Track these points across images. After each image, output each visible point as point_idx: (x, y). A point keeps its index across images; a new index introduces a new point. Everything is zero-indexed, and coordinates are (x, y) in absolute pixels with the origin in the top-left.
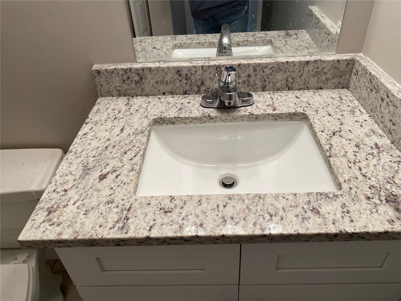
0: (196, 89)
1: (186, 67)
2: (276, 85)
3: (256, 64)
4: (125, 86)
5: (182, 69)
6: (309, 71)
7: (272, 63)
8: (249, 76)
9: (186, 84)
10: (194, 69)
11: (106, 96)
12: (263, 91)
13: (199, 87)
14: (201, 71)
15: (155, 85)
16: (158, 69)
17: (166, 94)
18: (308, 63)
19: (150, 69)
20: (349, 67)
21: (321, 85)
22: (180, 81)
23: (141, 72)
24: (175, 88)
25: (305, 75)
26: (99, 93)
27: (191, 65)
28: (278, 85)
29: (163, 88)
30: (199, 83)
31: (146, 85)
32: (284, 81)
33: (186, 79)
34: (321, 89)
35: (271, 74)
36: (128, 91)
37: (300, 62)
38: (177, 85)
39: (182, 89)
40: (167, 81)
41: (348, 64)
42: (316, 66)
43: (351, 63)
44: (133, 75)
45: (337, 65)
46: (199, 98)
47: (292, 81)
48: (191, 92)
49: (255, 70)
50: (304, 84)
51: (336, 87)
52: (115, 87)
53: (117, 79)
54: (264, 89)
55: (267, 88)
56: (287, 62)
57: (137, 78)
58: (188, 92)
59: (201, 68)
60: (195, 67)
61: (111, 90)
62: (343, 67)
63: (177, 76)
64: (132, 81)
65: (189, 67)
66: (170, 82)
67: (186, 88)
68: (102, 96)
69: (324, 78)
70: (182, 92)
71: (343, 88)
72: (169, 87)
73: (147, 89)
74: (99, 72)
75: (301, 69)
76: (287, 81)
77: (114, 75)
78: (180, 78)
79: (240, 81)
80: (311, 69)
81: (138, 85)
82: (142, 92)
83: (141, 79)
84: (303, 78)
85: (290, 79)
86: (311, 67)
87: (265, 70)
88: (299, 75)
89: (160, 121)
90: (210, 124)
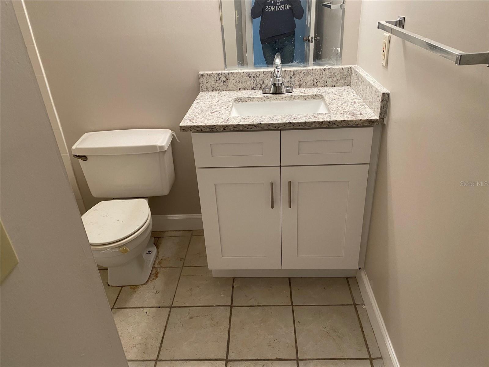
0: (259, 86)
1: (254, 72)
2: (307, 84)
3: (294, 70)
4: (217, 84)
5: (252, 73)
6: (326, 75)
7: (304, 70)
8: (291, 78)
9: (254, 83)
10: (258, 74)
11: (205, 91)
12: (300, 87)
13: (261, 85)
14: (263, 74)
15: (235, 84)
16: (237, 73)
17: (241, 89)
18: (325, 70)
19: (233, 73)
20: (349, 72)
21: (334, 84)
22: (250, 81)
23: (227, 75)
24: (246, 86)
25: (324, 77)
26: (201, 89)
27: (256, 71)
28: (309, 84)
29: (239, 85)
30: (261, 82)
31: (229, 84)
32: (312, 81)
33: (254, 80)
34: (335, 86)
35: (304, 77)
36: (219, 88)
37: (320, 69)
38: (248, 83)
39: (251, 86)
40: (242, 81)
41: (348, 70)
42: (330, 72)
43: (349, 70)
44: (223, 77)
45: (342, 71)
46: (262, 91)
47: (317, 81)
48: (256, 88)
49: (294, 74)
50: (324, 83)
51: (343, 85)
52: (211, 85)
53: (213, 79)
55: (302, 86)
56: (313, 69)
57: (225, 79)
58: (254, 89)
60: (259, 72)
61: (208, 87)
62: (346, 72)
63: (248, 78)
64: (221, 81)
65: (256, 72)
66: (244, 82)
67: (253, 86)
68: (202, 91)
69: (335, 79)
70: (251, 88)
71: (348, 86)
72: (243, 85)
73: (230, 87)
74: (202, 75)
75: (321, 74)
76: (314, 81)
77: (211, 77)
78: (250, 79)
79: (286, 81)
80: (327, 73)
81: (225, 84)
82: (226, 88)
83: (227, 79)
84: (323, 79)
87: (300, 74)
88: (320, 77)
89: (238, 100)
90: (267, 102)
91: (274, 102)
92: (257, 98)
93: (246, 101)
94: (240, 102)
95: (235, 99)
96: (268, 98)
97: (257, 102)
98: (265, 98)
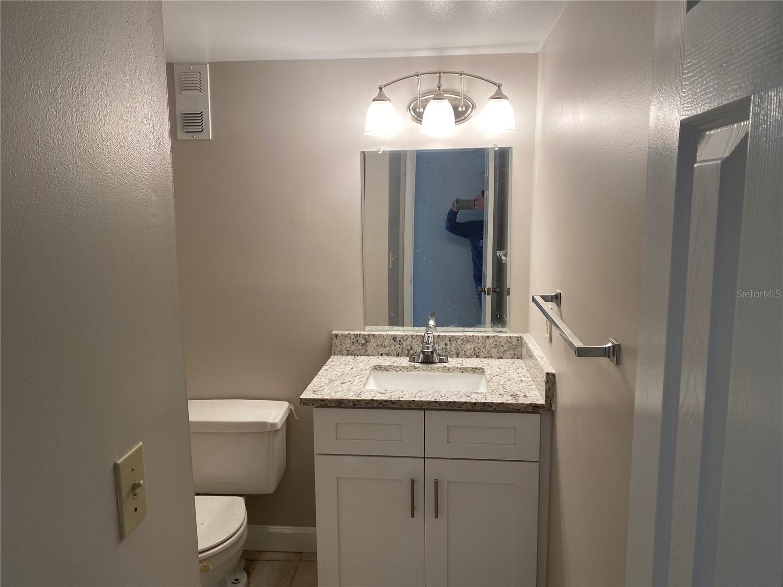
0: (406, 352)
1: (400, 335)
2: (467, 353)
3: (450, 336)
4: (354, 347)
5: (397, 336)
6: (490, 344)
7: (462, 336)
8: (446, 344)
9: (399, 348)
10: (406, 337)
11: (337, 355)
12: (457, 357)
13: (408, 351)
14: (411, 338)
15: (376, 348)
16: (379, 336)
17: (384, 355)
18: (488, 337)
19: (374, 335)
20: (519, 341)
21: (501, 355)
22: (395, 345)
23: (367, 337)
24: (390, 351)
25: (487, 346)
26: (333, 352)
27: (403, 334)
28: (468, 353)
29: (381, 350)
30: (409, 348)
31: (369, 347)
32: (472, 350)
33: (399, 344)
34: (502, 358)
35: (462, 344)
36: (355, 351)
37: (482, 336)
38: (392, 348)
39: (396, 351)
40: (385, 345)
41: (518, 340)
42: (494, 340)
43: (519, 339)
44: (361, 339)
45: (510, 340)
46: (408, 358)
47: (478, 351)
48: (402, 355)
49: (450, 340)
50: (488, 353)
51: (512, 358)
52: (346, 348)
53: (349, 341)
54: (458, 355)
55: (460, 355)
56: (473, 336)
57: (363, 342)
58: (400, 355)
59: (411, 337)
60: (406, 335)
61: (343, 350)
62: (515, 342)
63: (393, 341)
64: (359, 344)
65: (402, 335)
66: (388, 346)
67: (399, 351)
68: (335, 354)
69: (502, 349)
70: (395, 354)
71: (518, 358)
72: (386, 350)
73: (370, 351)
74: (336, 336)
75: (484, 342)
76: (475, 350)
77: (347, 338)
78: (395, 343)
79: (439, 348)
80: (491, 342)
81: (363, 347)
82: (365, 352)
83: (367, 342)
84: (486, 348)
85: (477, 349)
86: (491, 340)
87: (458, 341)
88: (483, 346)
89: (378, 368)
90: (414, 373)
91: (423, 373)
92: (402, 367)
93: (388, 370)
94: (380, 371)
95: (374, 366)
96: (416, 368)
97: (401, 372)
98: (411, 368)
